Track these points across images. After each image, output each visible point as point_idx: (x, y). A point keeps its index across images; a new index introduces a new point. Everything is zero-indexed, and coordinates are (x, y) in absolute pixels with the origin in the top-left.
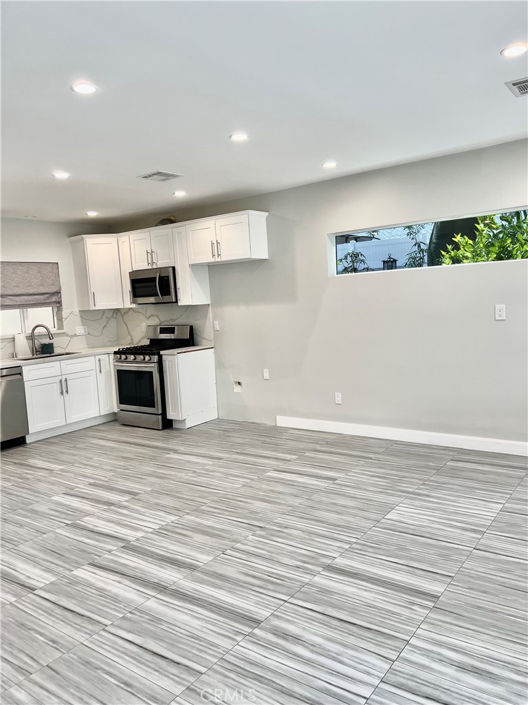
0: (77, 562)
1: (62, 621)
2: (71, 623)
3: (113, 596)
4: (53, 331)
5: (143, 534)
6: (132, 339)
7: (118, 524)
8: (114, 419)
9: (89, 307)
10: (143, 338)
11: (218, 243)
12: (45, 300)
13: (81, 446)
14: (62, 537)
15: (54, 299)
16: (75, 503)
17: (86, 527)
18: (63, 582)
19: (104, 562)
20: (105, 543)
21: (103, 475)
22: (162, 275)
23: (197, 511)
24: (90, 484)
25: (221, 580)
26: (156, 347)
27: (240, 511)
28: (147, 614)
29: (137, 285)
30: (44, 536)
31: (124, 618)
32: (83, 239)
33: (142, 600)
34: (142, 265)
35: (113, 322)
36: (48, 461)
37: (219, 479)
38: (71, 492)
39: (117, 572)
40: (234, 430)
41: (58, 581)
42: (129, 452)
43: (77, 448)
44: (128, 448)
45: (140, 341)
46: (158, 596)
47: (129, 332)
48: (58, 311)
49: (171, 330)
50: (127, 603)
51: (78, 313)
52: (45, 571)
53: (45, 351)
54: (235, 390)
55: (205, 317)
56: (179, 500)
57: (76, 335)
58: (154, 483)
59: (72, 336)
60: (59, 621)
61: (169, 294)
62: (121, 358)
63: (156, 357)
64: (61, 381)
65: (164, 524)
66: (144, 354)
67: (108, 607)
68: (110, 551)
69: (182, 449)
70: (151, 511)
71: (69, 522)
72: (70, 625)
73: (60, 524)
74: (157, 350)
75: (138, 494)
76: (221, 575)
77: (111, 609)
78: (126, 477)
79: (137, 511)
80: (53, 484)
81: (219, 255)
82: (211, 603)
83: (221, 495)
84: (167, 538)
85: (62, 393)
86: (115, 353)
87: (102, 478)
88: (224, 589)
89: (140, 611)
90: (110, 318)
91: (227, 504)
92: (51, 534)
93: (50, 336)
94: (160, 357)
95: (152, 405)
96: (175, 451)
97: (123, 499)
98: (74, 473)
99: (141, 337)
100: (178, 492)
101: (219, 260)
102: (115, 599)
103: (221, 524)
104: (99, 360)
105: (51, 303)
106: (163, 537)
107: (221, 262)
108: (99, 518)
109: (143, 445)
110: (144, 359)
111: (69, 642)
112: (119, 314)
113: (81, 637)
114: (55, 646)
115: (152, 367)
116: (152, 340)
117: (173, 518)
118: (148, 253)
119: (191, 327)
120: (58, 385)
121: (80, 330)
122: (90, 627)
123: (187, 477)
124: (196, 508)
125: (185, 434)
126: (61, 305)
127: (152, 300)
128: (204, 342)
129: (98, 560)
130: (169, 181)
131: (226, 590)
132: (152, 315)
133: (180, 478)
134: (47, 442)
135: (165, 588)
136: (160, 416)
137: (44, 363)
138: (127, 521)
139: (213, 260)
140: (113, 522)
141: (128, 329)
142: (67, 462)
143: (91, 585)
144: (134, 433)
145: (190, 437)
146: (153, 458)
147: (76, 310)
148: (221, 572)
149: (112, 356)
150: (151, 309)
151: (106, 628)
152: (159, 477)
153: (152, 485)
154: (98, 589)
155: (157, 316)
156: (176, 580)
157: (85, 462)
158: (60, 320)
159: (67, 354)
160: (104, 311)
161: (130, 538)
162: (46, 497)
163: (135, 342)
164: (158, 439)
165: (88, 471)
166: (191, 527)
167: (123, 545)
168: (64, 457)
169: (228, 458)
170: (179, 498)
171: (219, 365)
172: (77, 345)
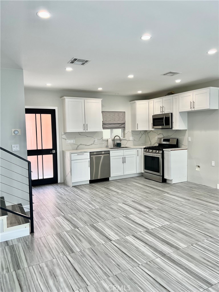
0: (128, 233)
1: (122, 257)
2: (125, 259)
3: (142, 252)
4: (121, 138)
5: (154, 227)
6: (151, 143)
7: (144, 221)
8: (142, 175)
9: (135, 130)
10: (155, 143)
11: (193, 102)
12: (120, 126)
13: (129, 184)
14: (122, 221)
15: (123, 126)
16: (127, 208)
17: (131, 219)
18: (122, 240)
19: (138, 236)
20: (139, 227)
21: (138, 198)
22: (166, 117)
23: (178, 222)
24: (133, 201)
25: (192, 258)
26: (161, 147)
27: (199, 226)
28: (157, 265)
29: (155, 121)
30: (115, 219)
31: (146, 263)
32: (135, 102)
33: (155, 258)
34: (158, 112)
35: (144, 136)
36: (117, 189)
37: (189, 209)
38: (125, 203)
39: (143, 242)
40: (195, 188)
41: (120, 239)
42: (148, 190)
43: (127, 185)
44: (148, 188)
45: (154, 144)
46: (161, 257)
47: (150, 140)
48: (124, 130)
49: (168, 140)
50: (148, 257)
51: (131, 132)
52: (115, 234)
53: (118, 146)
54: (196, 170)
55: (184, 135)
56: (170, 215)
57: (129, 140)
58: (158, 205)
59: (128, 141)
60: (120, 257)
61: (169, 124)
62: (146, 151)
63: (161, 151)
64: (123, 158)
65: (164, 225)
66: (156, 150)
67: (140, 256)
68: (140, 232)
69: (171, 192)
70: (158, 218)
71: (125, 216)
72: (124, 260)
73: (121, 215)
74: (162, 148)
75: (152, 209)
76: (191, 256)
77: (141, 258)
78: (147, 201)
79: (152, 217)
80: (118, 198)
81: (193, 108)
82: (187, 268)
83: (190, 217)
84: (165, 232)
85: (123, 162)
86: (144, 148)
87: (138, 199)
88: (193, 263)
89: (154, 262)
90: (143, 134)
91: (192, 222)
92: (117, 219)
93: (120, 140)
94: (163, 152)
95: (158, 172)
96: (168, 193)
97: (146, 210)
98: (126, 195)
99: (154, 143)
100: (170, 212)
101: (194, 110)
102: (143, 254)
103: (191, 231)
104: (138, 151)
105: (121, 127)
106: (163, 231)
107: (195, 111)
108: (136, 216)
109: (154, 188)
110: (156, 152)
111: (124, 267)
112: (146, 133)
113: (129, 267)
114: (119, 267)
115: (159, 156)
116: (159, 144)
117: (168, 223)
118: (161, 107)
119: (177, 140)
120: (122, 159)
121: (131, 138)
122: (133, 263)
123: (174, 206)
124: (178, 221)
125: (172, 186)
126: (125, 128)
127: (160, 127)
128: (183, 146)
129: (136, 235)
130: (174, 76)
131: (194, 264)
132: (160, 134)
133: (170, 205)
134: (117, 181)
135: (165, 255)
136: (161, 177)
137: (118, 150)
138: (148, 220)
139: (191, 110)
140: (142, 219)
141: (150, 139)
142: (124, 190)
143: (133, 245)
144: (150, 182)
145: (174, 188)
146: (158, 195)
147: (130, 130)
148: (191, 254)
149: (143, 150)
150: (160, 131)
151: (139, 266)
152: (161, 203)
153: (158, 206)
154: (136, 247)
155: (163, 134)
156: (170, 252)
157: (131, 191)
158: (124, 134)
159: (126, 147)
160: (141, 131)
161: (149, 228)
162: (116, 203)
163: (152, 145)
164: (160, 186)
165: (132, 195)
166: (176, 229)
167: (146, 230)
168: (123, 188)
169: (192, 200)
170: (170, 214)
171: (190, 157)
172: (129, 144)
